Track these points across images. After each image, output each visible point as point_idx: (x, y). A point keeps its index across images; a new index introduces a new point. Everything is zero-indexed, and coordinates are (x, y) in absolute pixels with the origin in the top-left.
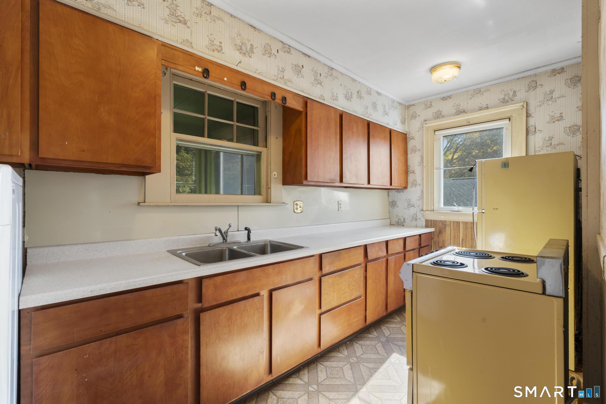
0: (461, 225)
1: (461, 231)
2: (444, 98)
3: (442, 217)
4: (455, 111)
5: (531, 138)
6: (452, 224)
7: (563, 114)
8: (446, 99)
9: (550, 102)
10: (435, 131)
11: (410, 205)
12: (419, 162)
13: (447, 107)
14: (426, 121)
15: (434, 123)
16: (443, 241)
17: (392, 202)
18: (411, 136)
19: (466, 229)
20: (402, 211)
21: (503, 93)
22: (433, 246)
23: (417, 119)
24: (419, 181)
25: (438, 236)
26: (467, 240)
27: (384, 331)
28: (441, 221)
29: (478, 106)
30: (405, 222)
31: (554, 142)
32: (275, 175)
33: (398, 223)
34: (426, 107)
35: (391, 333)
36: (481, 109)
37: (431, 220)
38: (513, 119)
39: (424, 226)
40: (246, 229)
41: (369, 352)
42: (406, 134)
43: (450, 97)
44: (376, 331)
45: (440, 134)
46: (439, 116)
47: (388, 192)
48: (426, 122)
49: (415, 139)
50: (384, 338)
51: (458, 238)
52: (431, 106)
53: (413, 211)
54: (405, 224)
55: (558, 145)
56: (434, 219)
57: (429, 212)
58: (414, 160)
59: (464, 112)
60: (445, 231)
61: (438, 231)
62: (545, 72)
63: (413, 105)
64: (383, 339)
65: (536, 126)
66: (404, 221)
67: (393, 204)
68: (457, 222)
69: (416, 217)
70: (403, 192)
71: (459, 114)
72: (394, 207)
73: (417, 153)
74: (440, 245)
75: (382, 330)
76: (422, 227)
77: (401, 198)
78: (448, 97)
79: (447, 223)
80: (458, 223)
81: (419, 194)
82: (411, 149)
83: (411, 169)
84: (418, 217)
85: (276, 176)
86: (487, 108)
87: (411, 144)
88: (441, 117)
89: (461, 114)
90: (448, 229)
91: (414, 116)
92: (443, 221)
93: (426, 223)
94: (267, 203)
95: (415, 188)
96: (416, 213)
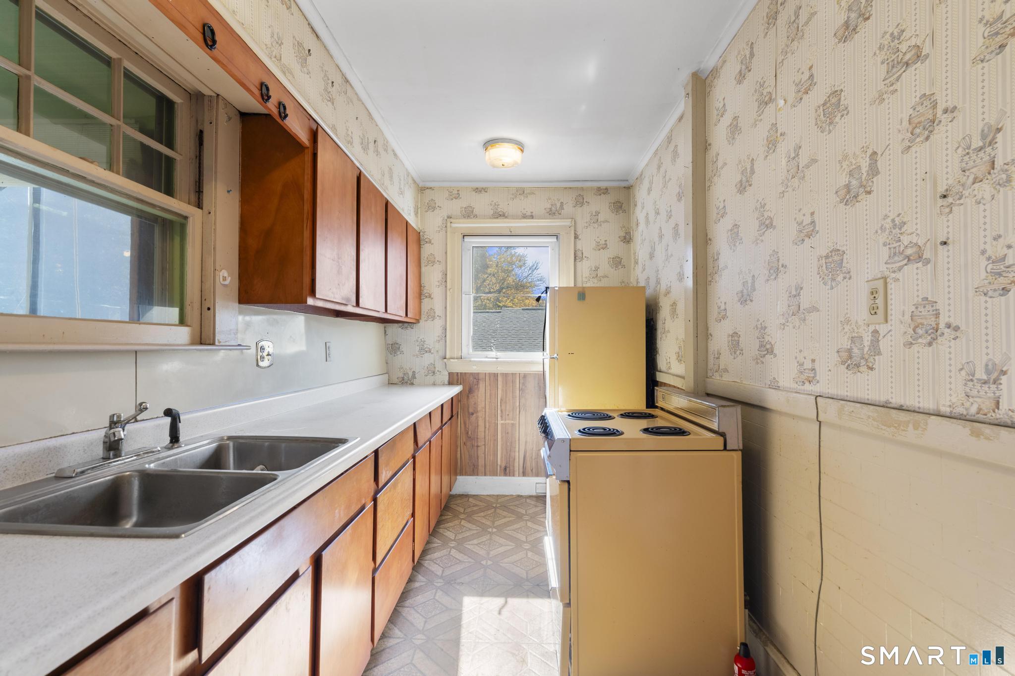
0: (500, 379)
1: (500, 387)
2: (477, 188)
3: (475, 367)
4: (492, 212)
5: (579, 264)
6: (487, 378)
7: (607, 242)
8: (480, 191)
9: (596, 225)
10: (464, 236)
11: (424, 350)
12: (438, 281)
13: (481, 203)
14: (451, 218)
15: (463, 223)
16: (475, 404)
17: (392, 345)
18: (426, 237)
19: (506, 384)
20: (409, 360)
21: (549, 201)
22: (459, 413)
23: (436, 211)
24: (439, 311)
25: (468, 396)
26: (508, 399)
27: (430, 568)
28: (472, 374)
29: (521, 212)
30: (416, 378)
31: (600, 273)
32: (225, 279)
33: (403, 380)
34: (452, 197)
35: (442, 567)
36: (524, 217)
37: (457, 373)
38: (561, 237)
39: (446, 382)
40: (168, 413)
41: (433, 614)
42: (420, 233)
43: (485, 190)
44: (419, 574)
45: (470, 242)
46: (469, 213)
47: (385, 327)
48: (452, 220)
49: (432, 244)
50: (439, 580)
51: (495, 397)
52: (458, 197)
53: (428, 359)
54: (415, 381)
55: (603, 277)
56: (461, 372)
57: (456, 360)
58: (432, 276)
59: (502, 216)
60: (478, 389)
61: (467, 389)
62: (592, 189)
63: (431, 188)
64: (439, 583)
65: (583, 251)
66: (414, 377)
67: (393, 348)
68: (494, 373)
69: (433, 369)
70: (412, 328)
71: (497, 217)
72: (395, 353)
73: (437, 266)
74: (471, 410)
75: (427, 568)
76: (444, 385)
77: (408, 338)
78: (483, 190)
79: (481, 377)
80: (495, 376)
81: (438, 331)
82: (426, 259)
83: (425, 291)
84: (437, 369)
85: (227, 282)
86: (532, 217)
87: (427, 250)
88: (472, 217)
89: (500, 219)
90: (482, 386)
91: (431, 207)
92: (475, 373)
93: (449, 377)
94: (201, 344)
95: (433, 322)
96: (433, 363)
